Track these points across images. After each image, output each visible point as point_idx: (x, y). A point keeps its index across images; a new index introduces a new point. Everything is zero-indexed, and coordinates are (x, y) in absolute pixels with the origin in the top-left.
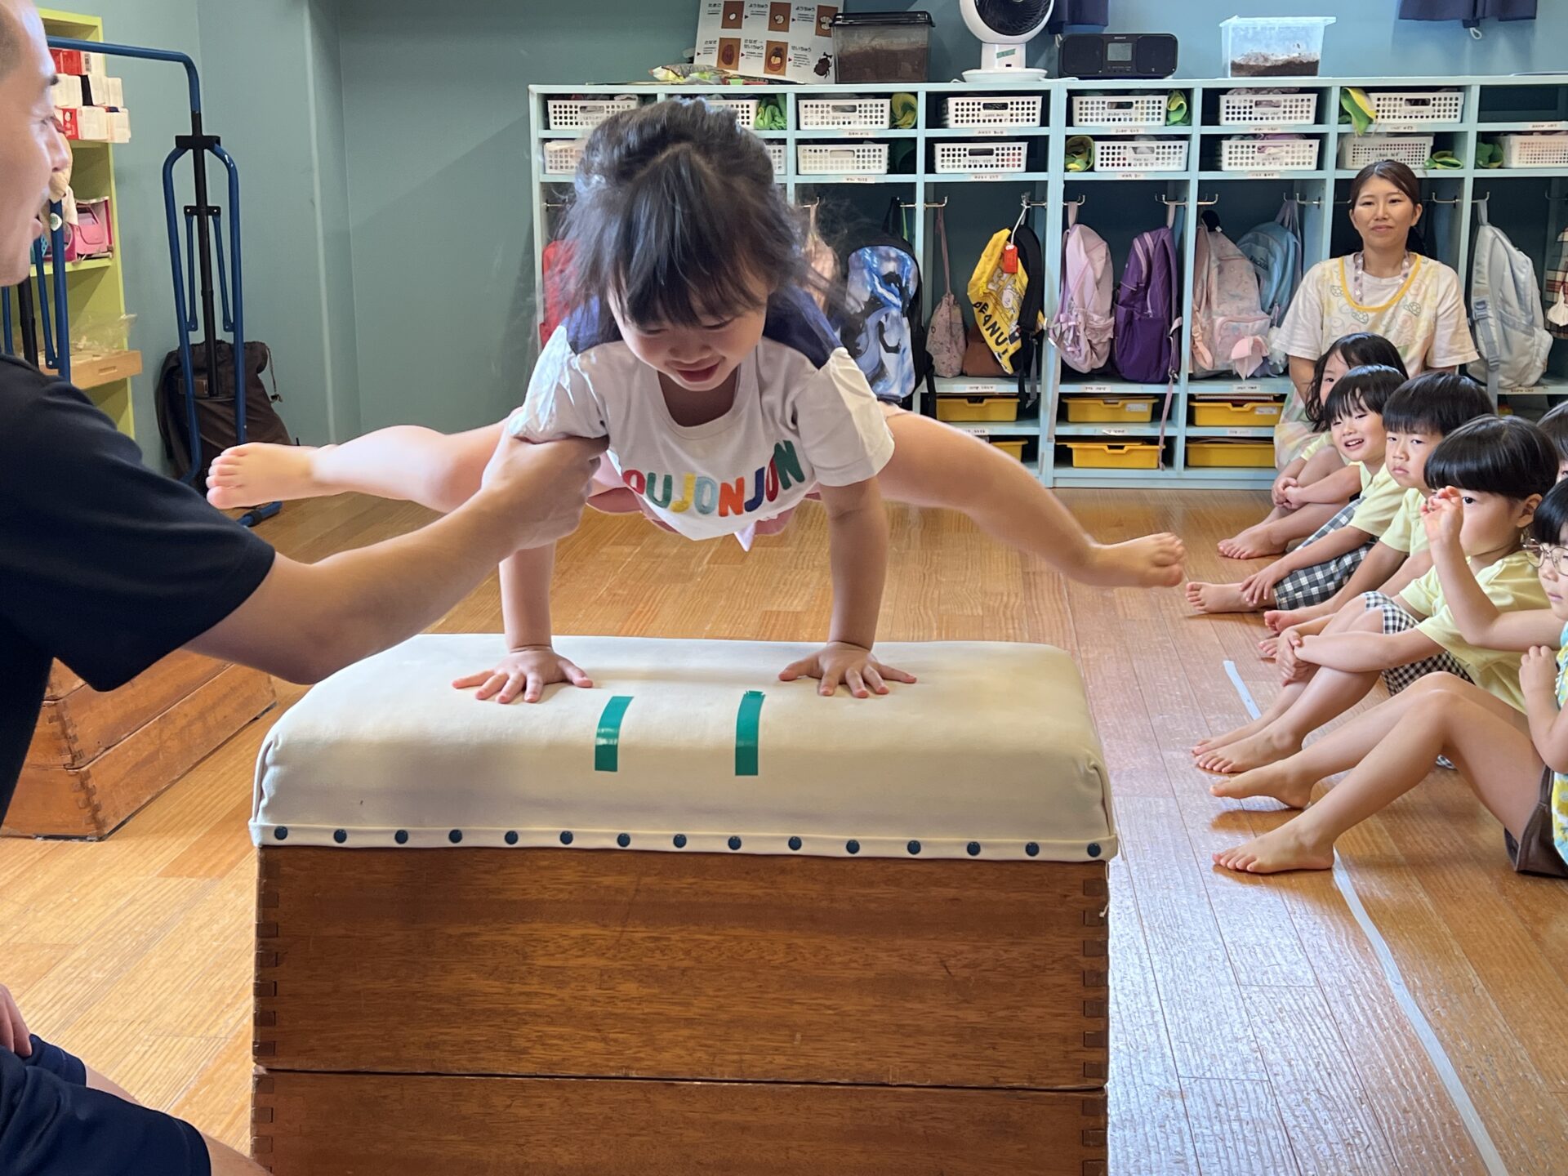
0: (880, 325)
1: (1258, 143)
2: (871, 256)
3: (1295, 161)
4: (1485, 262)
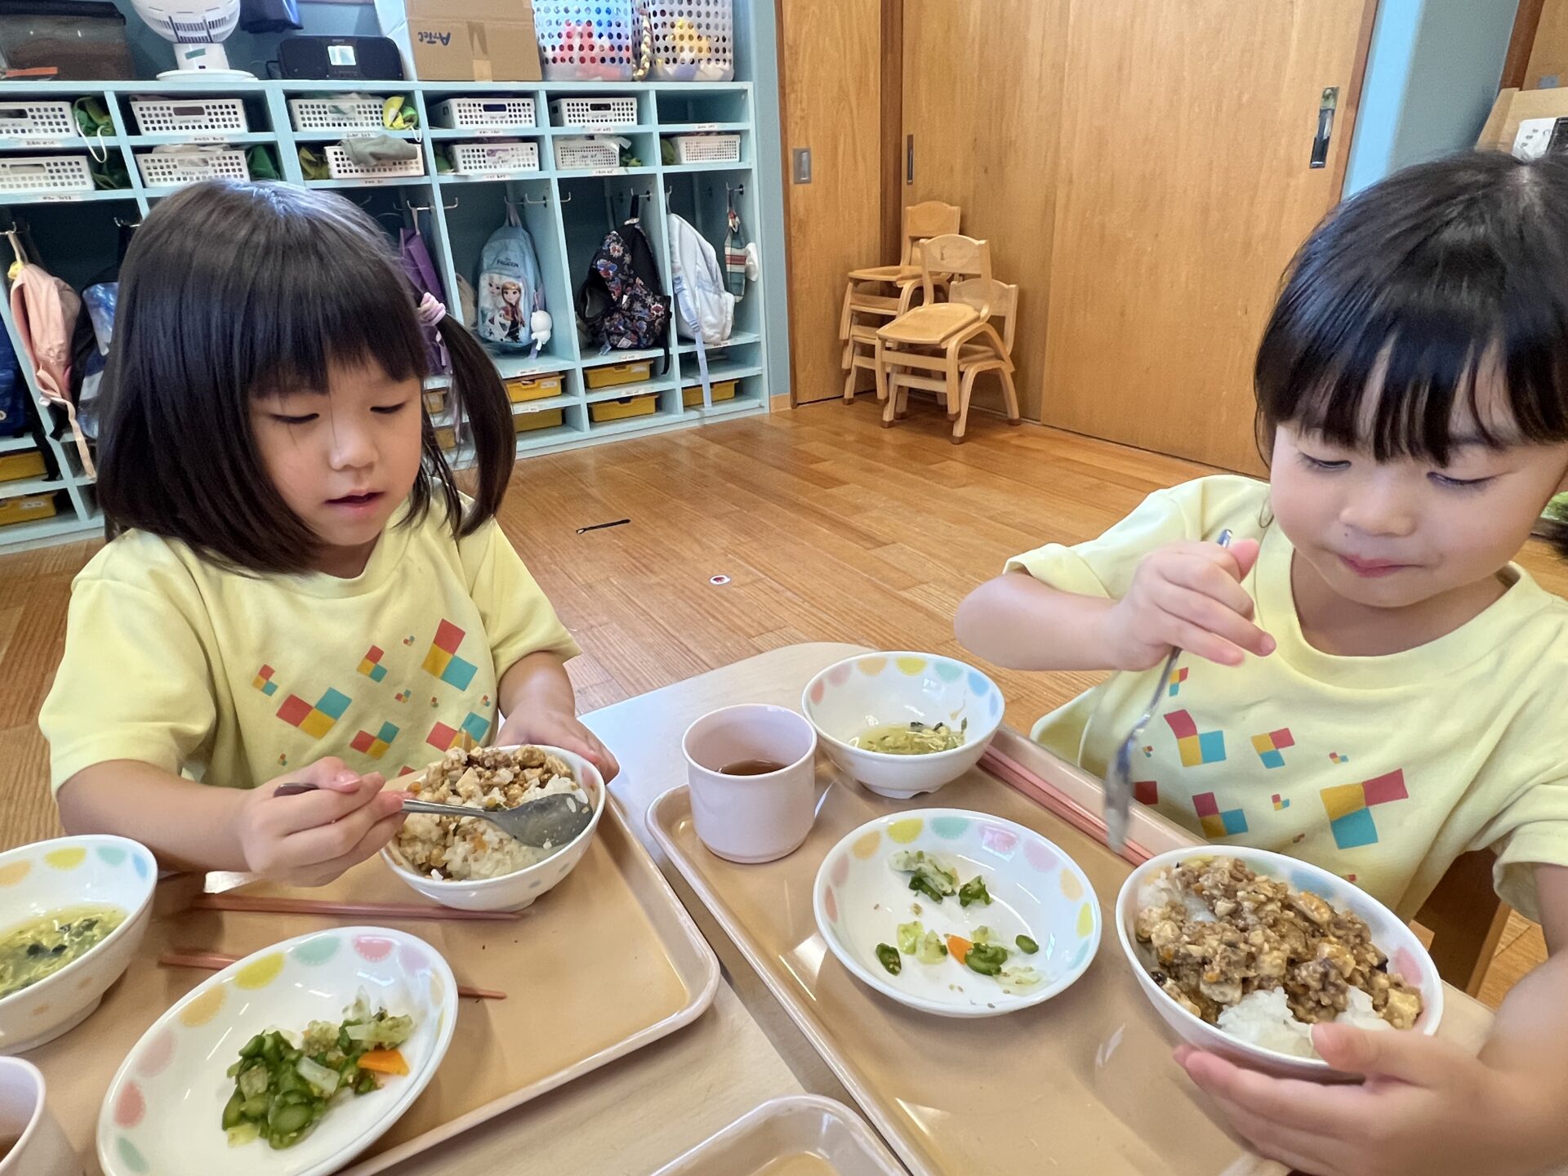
1: (487, 147)
2: (105, 292)
3: (522, 163)
4: (676, 244)
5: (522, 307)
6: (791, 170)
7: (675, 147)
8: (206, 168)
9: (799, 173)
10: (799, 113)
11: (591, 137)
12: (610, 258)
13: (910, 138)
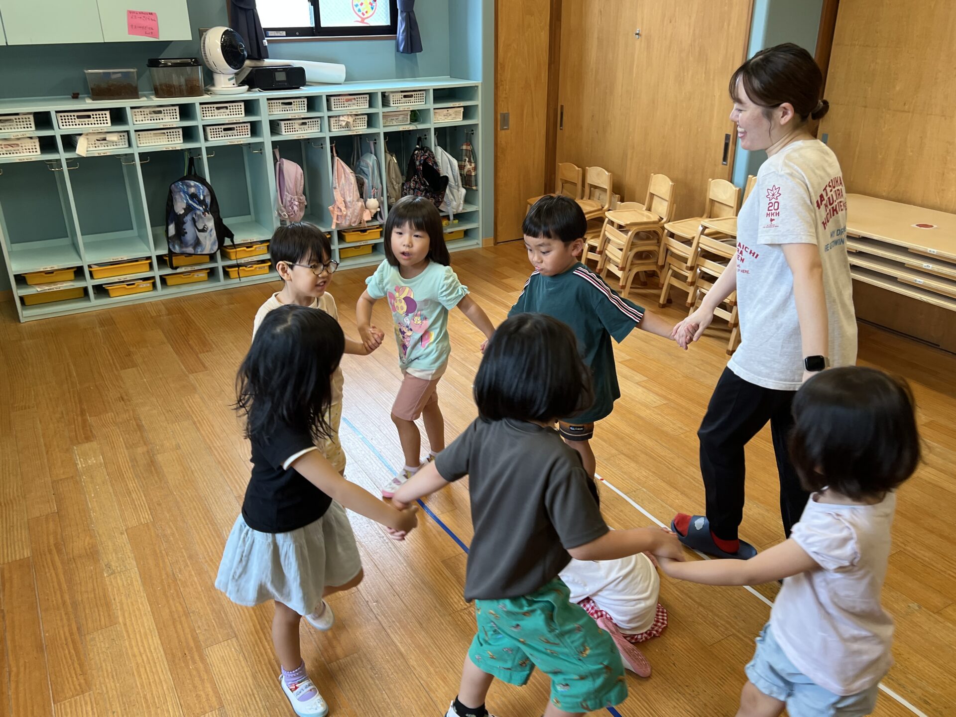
0: (193, 219)
6: (499, 123)
9: (504, 125)
10: (504, 96)
13: (562, 107)
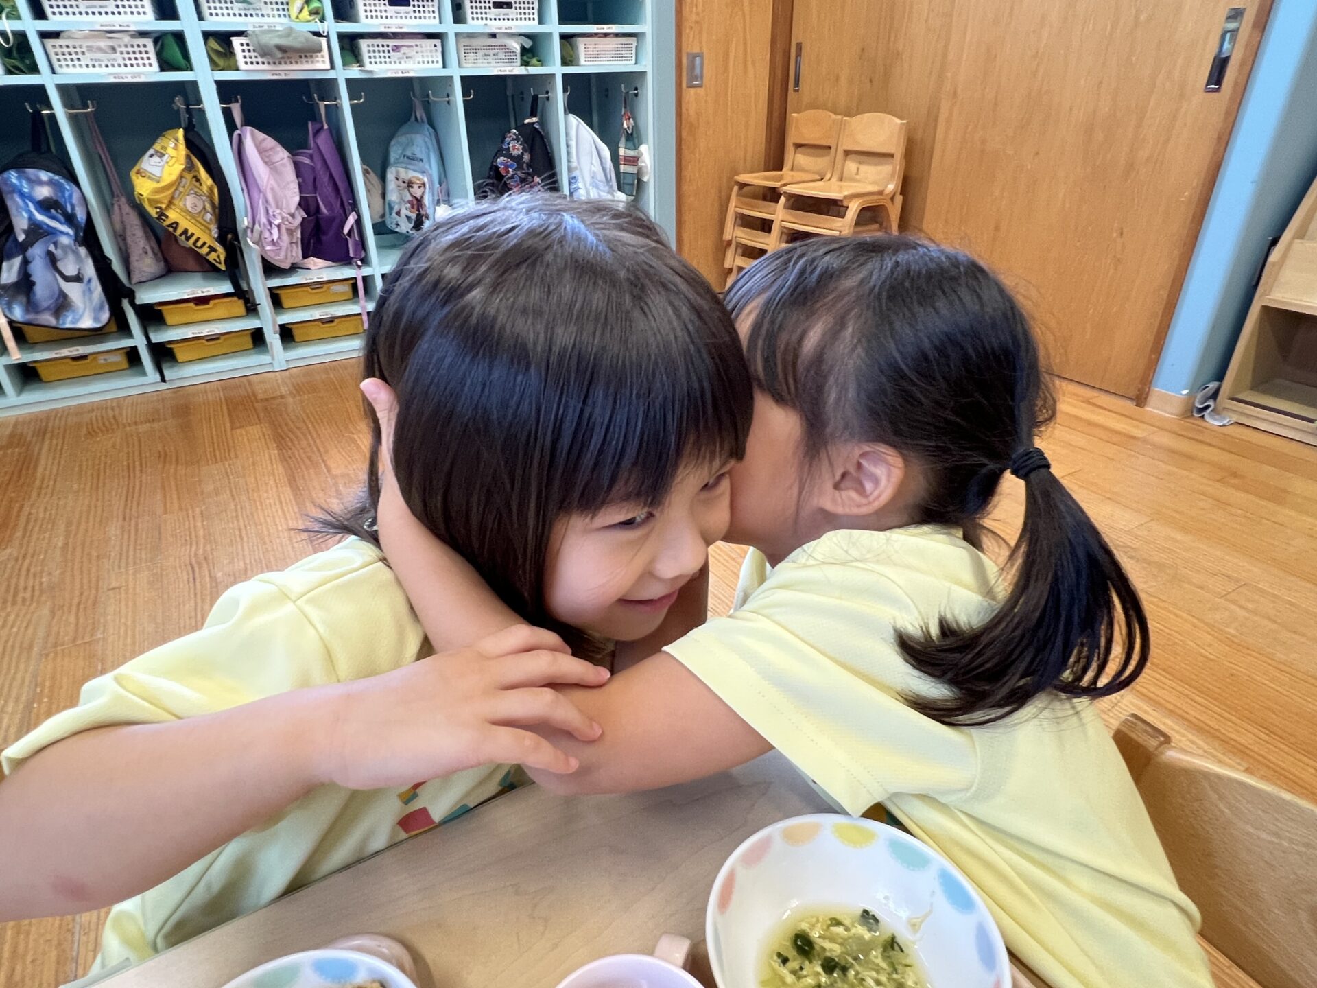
0: (50, 254)
1: (392, 42)
2: (19, 179)
3: (426, 60)
4: (573, 143)
5: (427, 200)
6: (684, 74)
7: (573, 47)
8: (114, 56)
9: (692, 77)
10: (694, 17)
11: (493, 36)
12: (511, 157)
13: (799, 46)
